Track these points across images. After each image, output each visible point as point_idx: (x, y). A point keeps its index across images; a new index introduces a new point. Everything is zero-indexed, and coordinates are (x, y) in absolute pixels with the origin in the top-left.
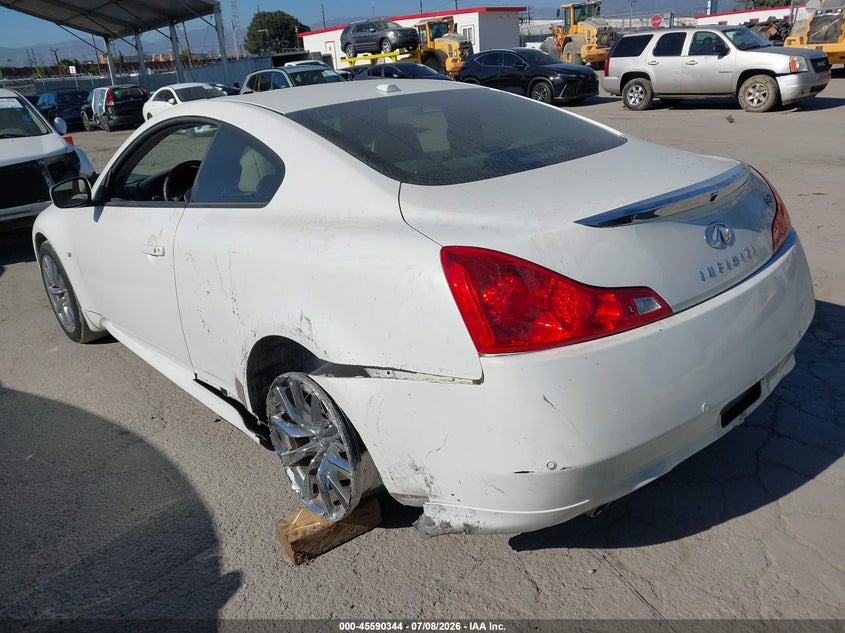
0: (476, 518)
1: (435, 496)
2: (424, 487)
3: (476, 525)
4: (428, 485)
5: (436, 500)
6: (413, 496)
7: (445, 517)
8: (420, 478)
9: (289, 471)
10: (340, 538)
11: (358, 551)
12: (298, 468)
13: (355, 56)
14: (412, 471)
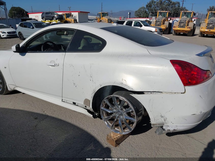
0: (177, 128)
1: (166, 123)
2: (163, 121)
3: (177, 129)
4: (165, 121)
5: (166, 124)
6: (158, 124)
7: (168, 128)
8: (163, 119)
9: (105, 122)
10: (124, 139)
11: (129, 142)
12: (108, 121)
13: (46, 20)
14: (161, 117)
